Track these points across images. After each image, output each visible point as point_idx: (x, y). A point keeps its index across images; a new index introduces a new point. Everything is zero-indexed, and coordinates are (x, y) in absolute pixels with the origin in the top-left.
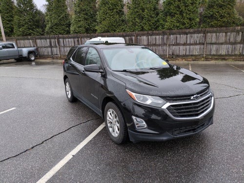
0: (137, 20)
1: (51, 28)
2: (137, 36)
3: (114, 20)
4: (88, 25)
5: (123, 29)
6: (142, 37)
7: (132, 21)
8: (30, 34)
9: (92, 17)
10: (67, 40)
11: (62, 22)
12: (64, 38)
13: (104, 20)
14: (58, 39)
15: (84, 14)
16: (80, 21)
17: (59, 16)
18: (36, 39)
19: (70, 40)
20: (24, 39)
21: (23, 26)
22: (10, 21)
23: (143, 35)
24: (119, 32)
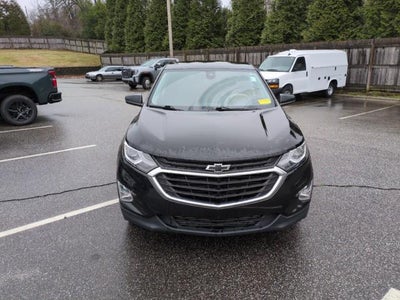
0: (384, 15)
1: (233, 36)
2: (376, 47)
3: (337, 17)
4: (291, 29)
5: (352, 33)
6: (387, 49)
7: (372, 18)
8: (205, 47)
9: (300, 15)
10: (251, 55)
11: (252, 26)
12: (247, 52)
13: (318, 18)
14: (239, 53)
15: (287, 10)
16: (277, 22)
17: (248, 16)
18: (210, 53)
19: (255, 54)
20: (195, 54)
21: (198, 33)
22: (184, 27)
23: (391, 45)
24: (343, 39)
